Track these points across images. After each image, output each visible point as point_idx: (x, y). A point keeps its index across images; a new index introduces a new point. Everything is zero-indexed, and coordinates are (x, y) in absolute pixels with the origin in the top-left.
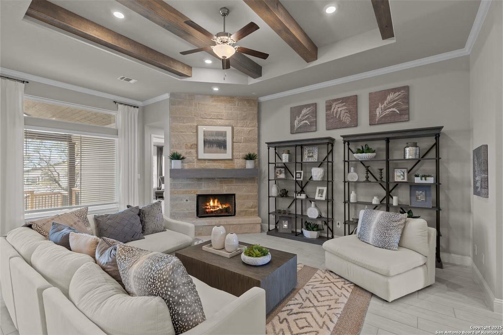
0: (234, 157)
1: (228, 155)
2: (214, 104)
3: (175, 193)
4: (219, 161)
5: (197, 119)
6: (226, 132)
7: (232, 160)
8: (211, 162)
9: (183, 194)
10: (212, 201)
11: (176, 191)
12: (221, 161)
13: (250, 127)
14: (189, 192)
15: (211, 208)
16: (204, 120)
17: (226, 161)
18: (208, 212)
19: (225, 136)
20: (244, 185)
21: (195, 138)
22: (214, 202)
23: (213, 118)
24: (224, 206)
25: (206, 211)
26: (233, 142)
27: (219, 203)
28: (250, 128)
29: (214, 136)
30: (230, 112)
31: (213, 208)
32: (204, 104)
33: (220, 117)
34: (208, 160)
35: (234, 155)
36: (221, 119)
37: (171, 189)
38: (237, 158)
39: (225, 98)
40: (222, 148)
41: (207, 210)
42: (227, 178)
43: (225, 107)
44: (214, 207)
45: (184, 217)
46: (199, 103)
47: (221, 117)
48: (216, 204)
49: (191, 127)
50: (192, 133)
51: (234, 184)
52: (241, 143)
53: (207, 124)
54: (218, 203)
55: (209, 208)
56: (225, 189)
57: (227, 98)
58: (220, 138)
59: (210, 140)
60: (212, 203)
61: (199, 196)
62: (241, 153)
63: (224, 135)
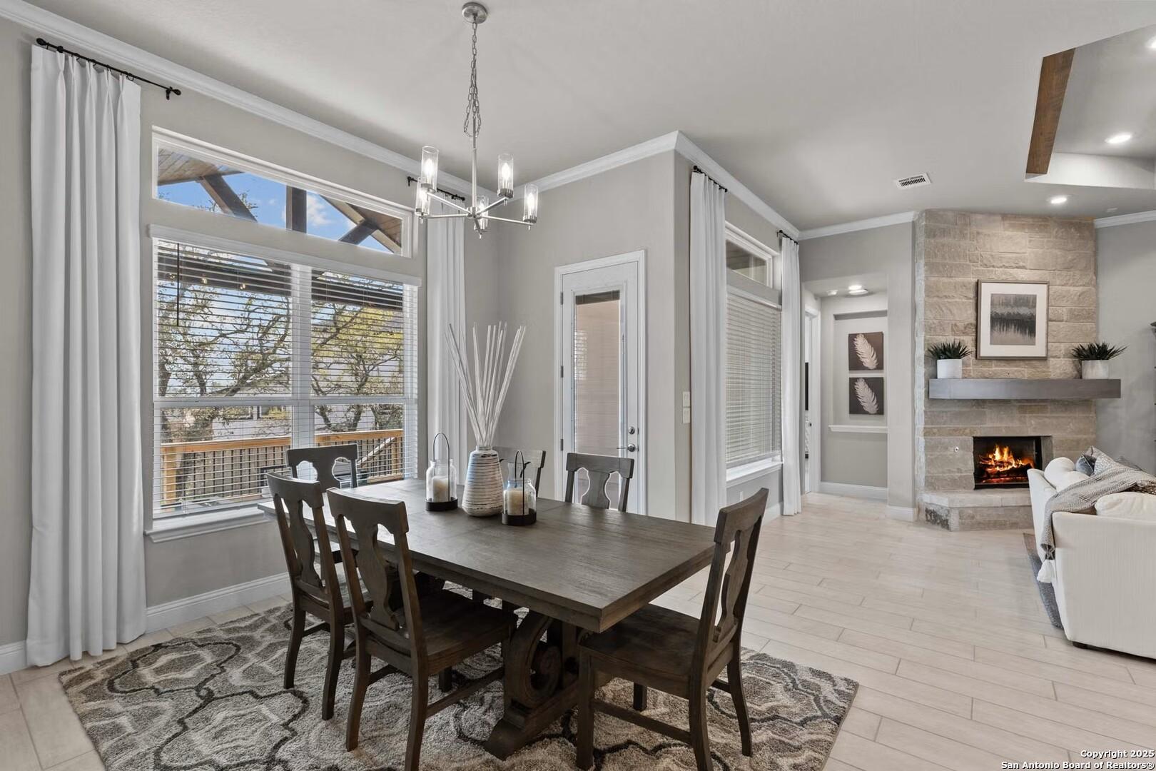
0: (1049, 354)
1: (1037, 349)
2: (1009, 233)
3: (934, 434)
4: (1018, 363)
5: (975, 269)
6: (1035, 297)
7: (1044, 359)
8: (1003, 364)
9: (950, 435)
10: (997, 450)
11: (934, 428)
12: (1022, 363)
13: (1081, 286)
14: (961, 432)
15: (996, 466)
16: (989, 271)
17: (1034, 362)
18: (992, 474)
19: (1034, 307)
20: (1069, 417)
21: (971, 312)
22: (1002, 453)
23: (1007, 265)
24: (1021, 463)
25: (987, 472)
26: (1049, 320)
27: (1011, 456)
28: (1080, 289)
29: (1012, 307)
30: (1040, 251)
31: (1000, 466)
32: (989, 235)
33: (1021, 264)
34: (996, 360)
35: (1049, 348)
36: (1024, 267)
37: (926, 423)
38: (1056, 357)
39: (1031, 221)
40: (1026, 333)
41: (989, 470)
42: (1035, 401)
43: (1030, 241)
44: (1001, 464)
45: (954, 485)
46: (978, 233)
47: (1024, 264)
48: (1006, 457)
49: (964, 285)
50: (964, 300)
51: (1048, 415)
52: (1062, 321)
53: (996, 278)
54: (1009, 455)
55: (992, 465)
56: (1032, 425)
57: (1036, 220)
58: (1024, 311)
59: (1002, 314)
60: (998, 456)
61: (977, 440)
62: (1062, 345)
63: (1031, 304)
